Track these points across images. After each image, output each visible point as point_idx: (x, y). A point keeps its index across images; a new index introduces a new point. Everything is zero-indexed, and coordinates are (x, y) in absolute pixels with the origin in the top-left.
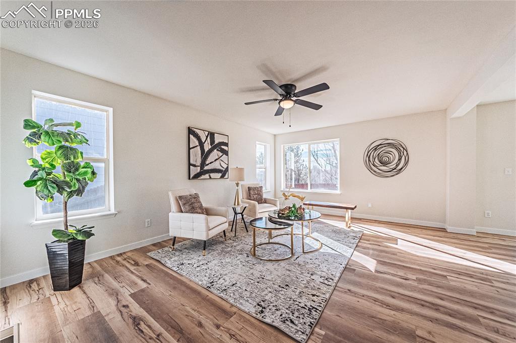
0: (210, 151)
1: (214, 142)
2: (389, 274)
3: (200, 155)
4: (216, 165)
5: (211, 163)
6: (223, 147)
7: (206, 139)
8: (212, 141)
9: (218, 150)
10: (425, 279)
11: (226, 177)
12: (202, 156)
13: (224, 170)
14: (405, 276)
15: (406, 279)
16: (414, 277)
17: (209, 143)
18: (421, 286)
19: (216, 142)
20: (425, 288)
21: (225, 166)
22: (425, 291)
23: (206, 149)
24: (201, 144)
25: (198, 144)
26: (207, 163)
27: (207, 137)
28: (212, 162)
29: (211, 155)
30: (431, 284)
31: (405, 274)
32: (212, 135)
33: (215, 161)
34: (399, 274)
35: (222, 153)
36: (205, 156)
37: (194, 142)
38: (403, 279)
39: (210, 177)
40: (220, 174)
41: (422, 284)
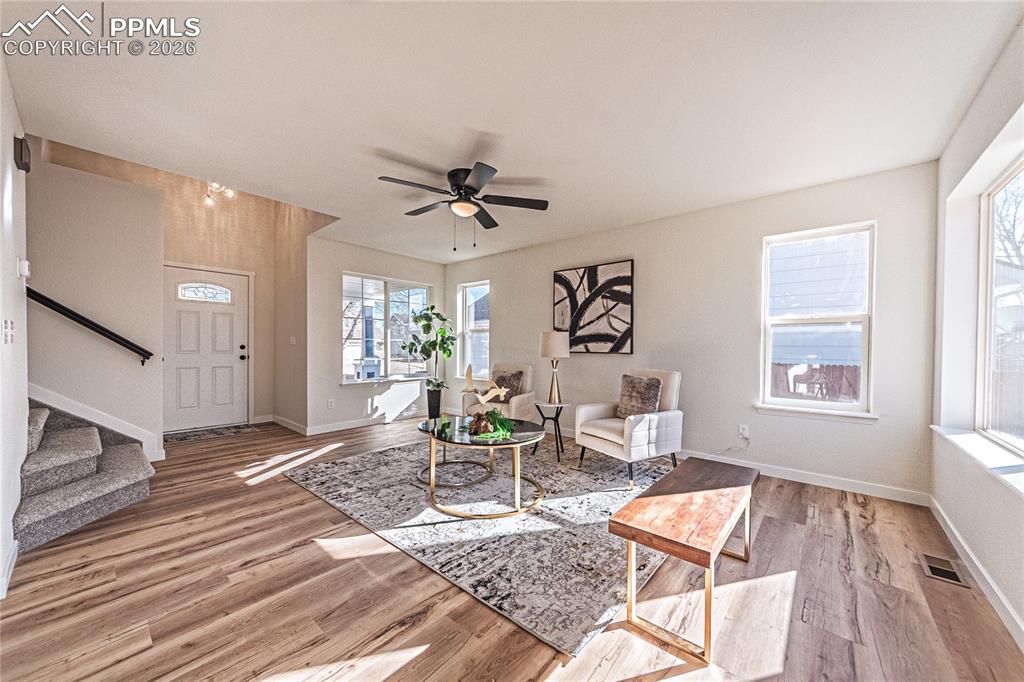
0: (588, 302)
1: (596, 283)
2: (281, 554)
3: (569, 313)
4: (602, 327)
5: (589, 324)
6: (616, 288)
7: (581, 282)
8: (593, 282)
9: (604, 297)
10: (210, 588)
11: (626, 348)
12: (572, 314)
13: (619, 335)
14: (250, 570)
15: (246, 563)
16: (234, 578)
17: (586, 289)
18: (213, 568)
19: (601, 281)
20: (205, 570)
21: (623, 328)
22: (204, 564)
23: (580, 300)
24: (572, 294)
25: (566, 295)
26: (581, 324)
27: (582, 278)
28: (592, 322)
29: (591, 308)
30: (194, 586)
31: (254, 574)
32: (592, 272)
33: (598, 318)
34: (265, 566)
35: (614, 300)
36: (578, 311)
37: (560, 292)
38: (250, 562)
39: (588, 351)
40: (610, 345)
41: (214, 573)
